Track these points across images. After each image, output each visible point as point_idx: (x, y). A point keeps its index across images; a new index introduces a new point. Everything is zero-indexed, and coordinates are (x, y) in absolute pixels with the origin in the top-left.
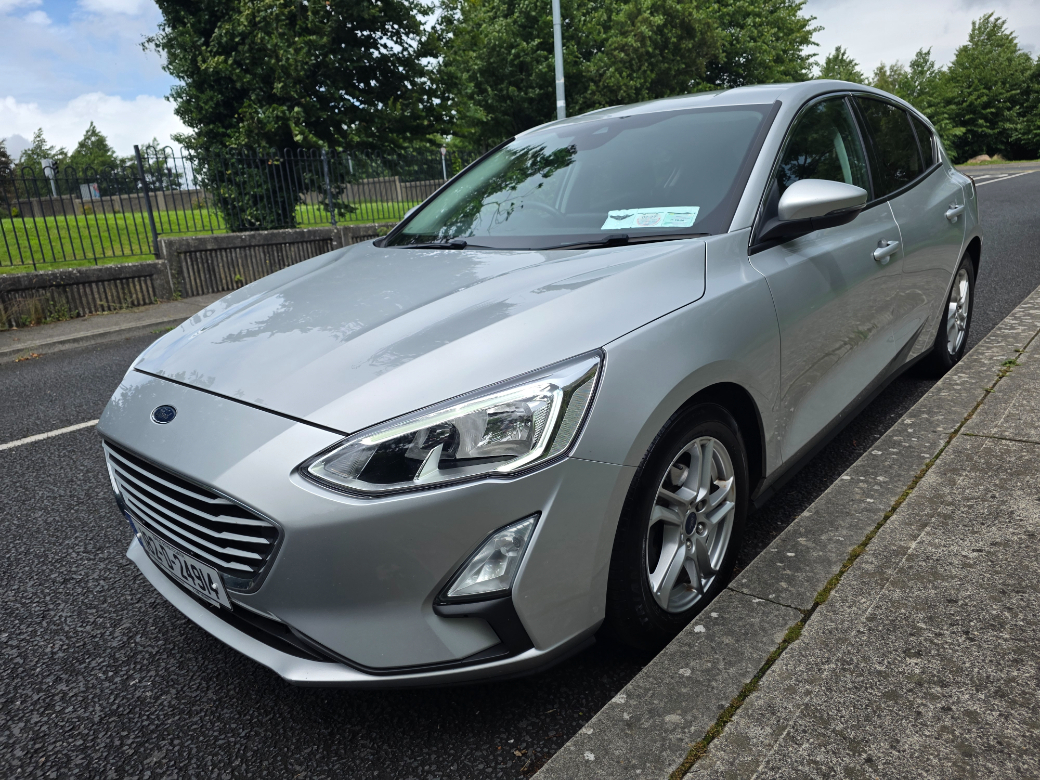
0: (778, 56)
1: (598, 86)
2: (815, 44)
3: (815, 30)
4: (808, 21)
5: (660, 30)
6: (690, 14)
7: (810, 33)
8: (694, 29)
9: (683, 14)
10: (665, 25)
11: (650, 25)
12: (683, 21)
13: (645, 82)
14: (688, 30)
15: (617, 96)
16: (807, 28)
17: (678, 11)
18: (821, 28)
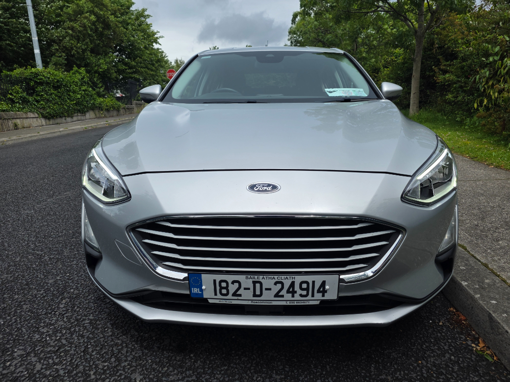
0: (145, 46)
1: (59, 46)
2: (160, 44)
3: (160, 37)
4: (156, 33)
5: (94, 23)
6: (108, 18)
7: (157, 38)
8: (110, 25)
9: (104, 17)
10: (96, 21)
11: (89, 20)
12: (104, 20)
13: (87, 47)
14: (107, 26)
15: (71, 52)
16: (156, 36)
17: (101, 14)
18: (162, 37)
